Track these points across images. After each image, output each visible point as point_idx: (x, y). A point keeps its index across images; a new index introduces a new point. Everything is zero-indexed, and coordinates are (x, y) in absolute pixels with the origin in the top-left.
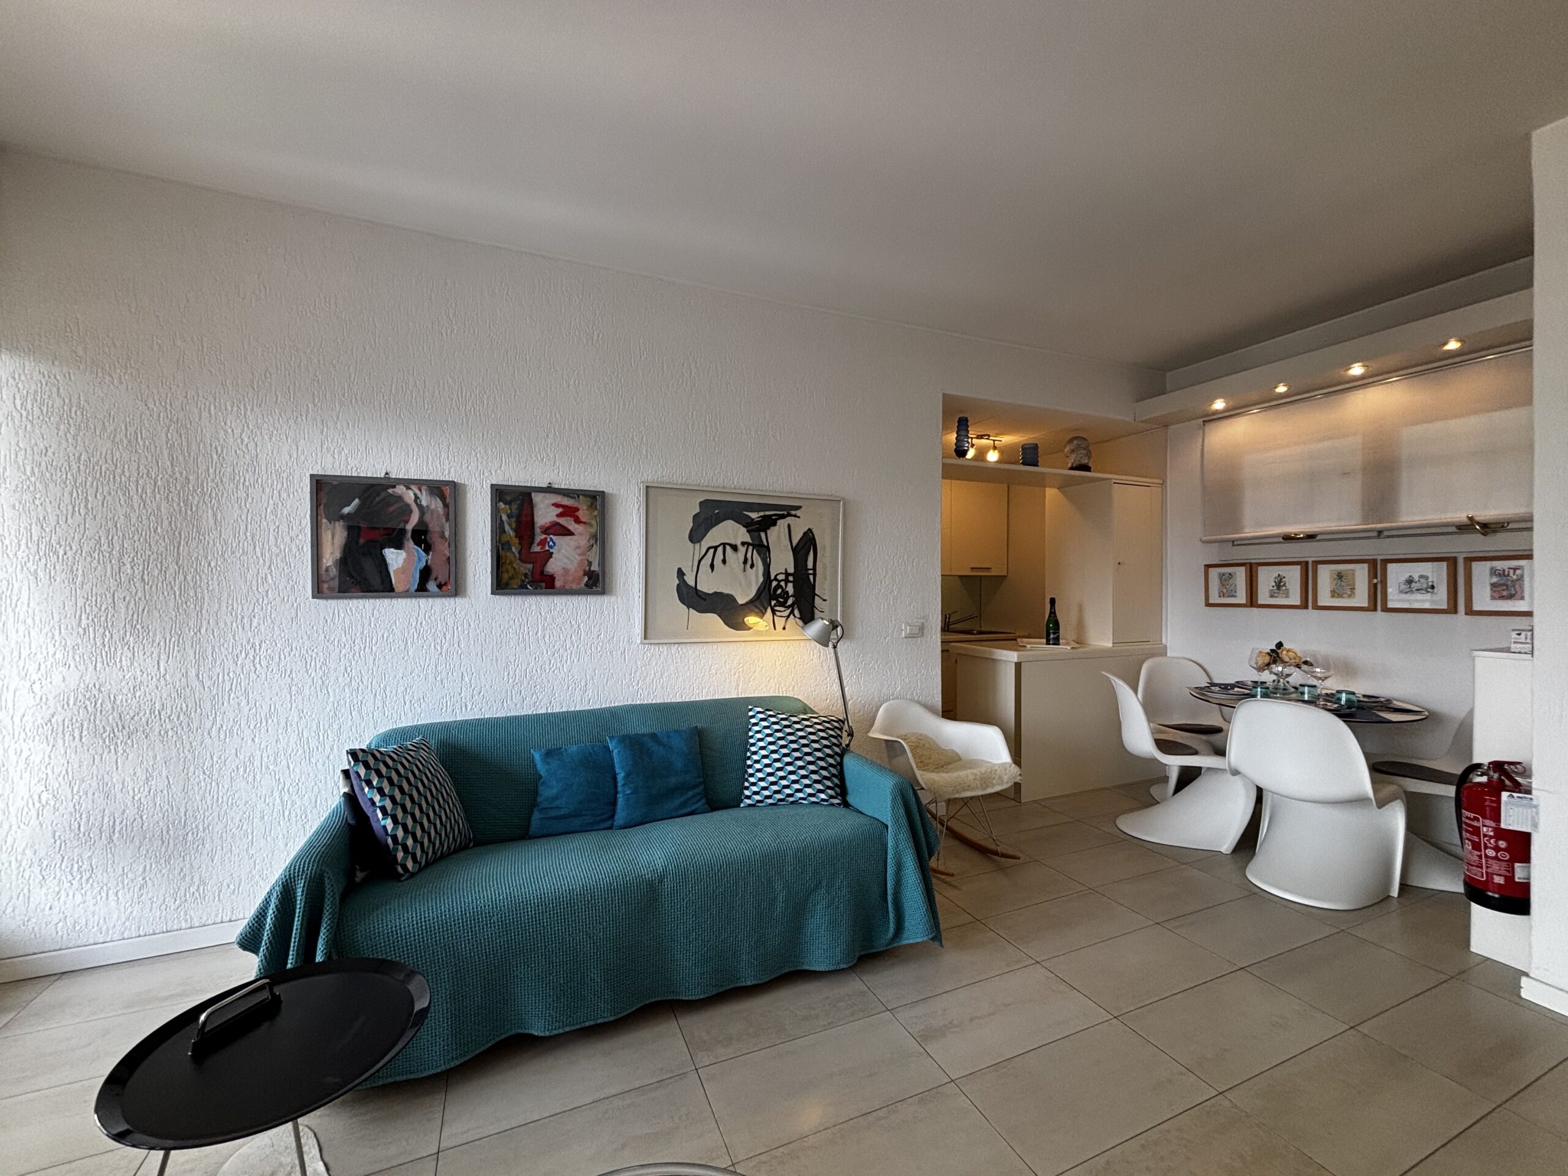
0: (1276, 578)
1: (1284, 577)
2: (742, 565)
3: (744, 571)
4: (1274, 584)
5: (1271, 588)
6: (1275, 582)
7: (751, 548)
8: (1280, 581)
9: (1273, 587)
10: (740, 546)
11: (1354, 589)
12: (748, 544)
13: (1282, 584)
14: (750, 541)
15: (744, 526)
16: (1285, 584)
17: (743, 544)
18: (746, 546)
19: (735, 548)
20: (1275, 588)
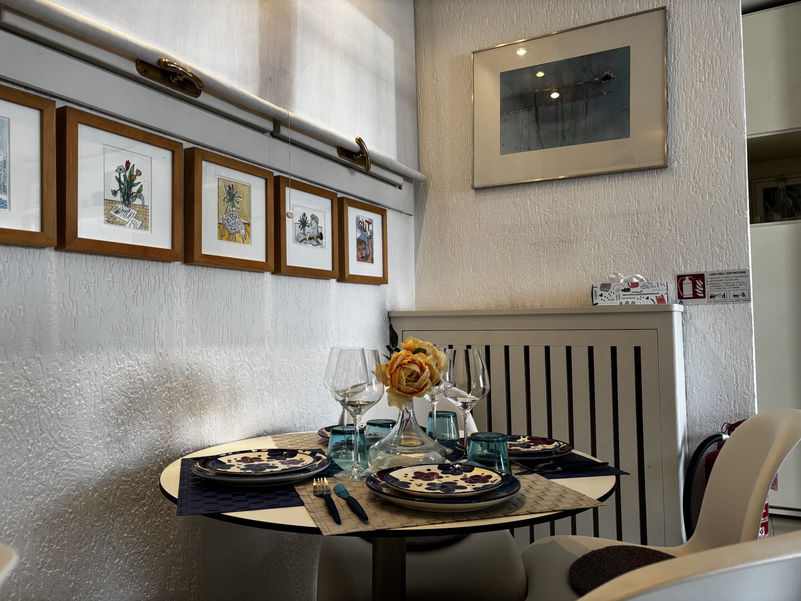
0: (120, 170)
1: (139, 173)
4: (116, 187)
5: (111, 197)
6: (119, 180)
8: (130, 182)
9: (115, 193)
11: (249, 224)
13: (135, 189)
16: (140, 191)
20: (119, 198)
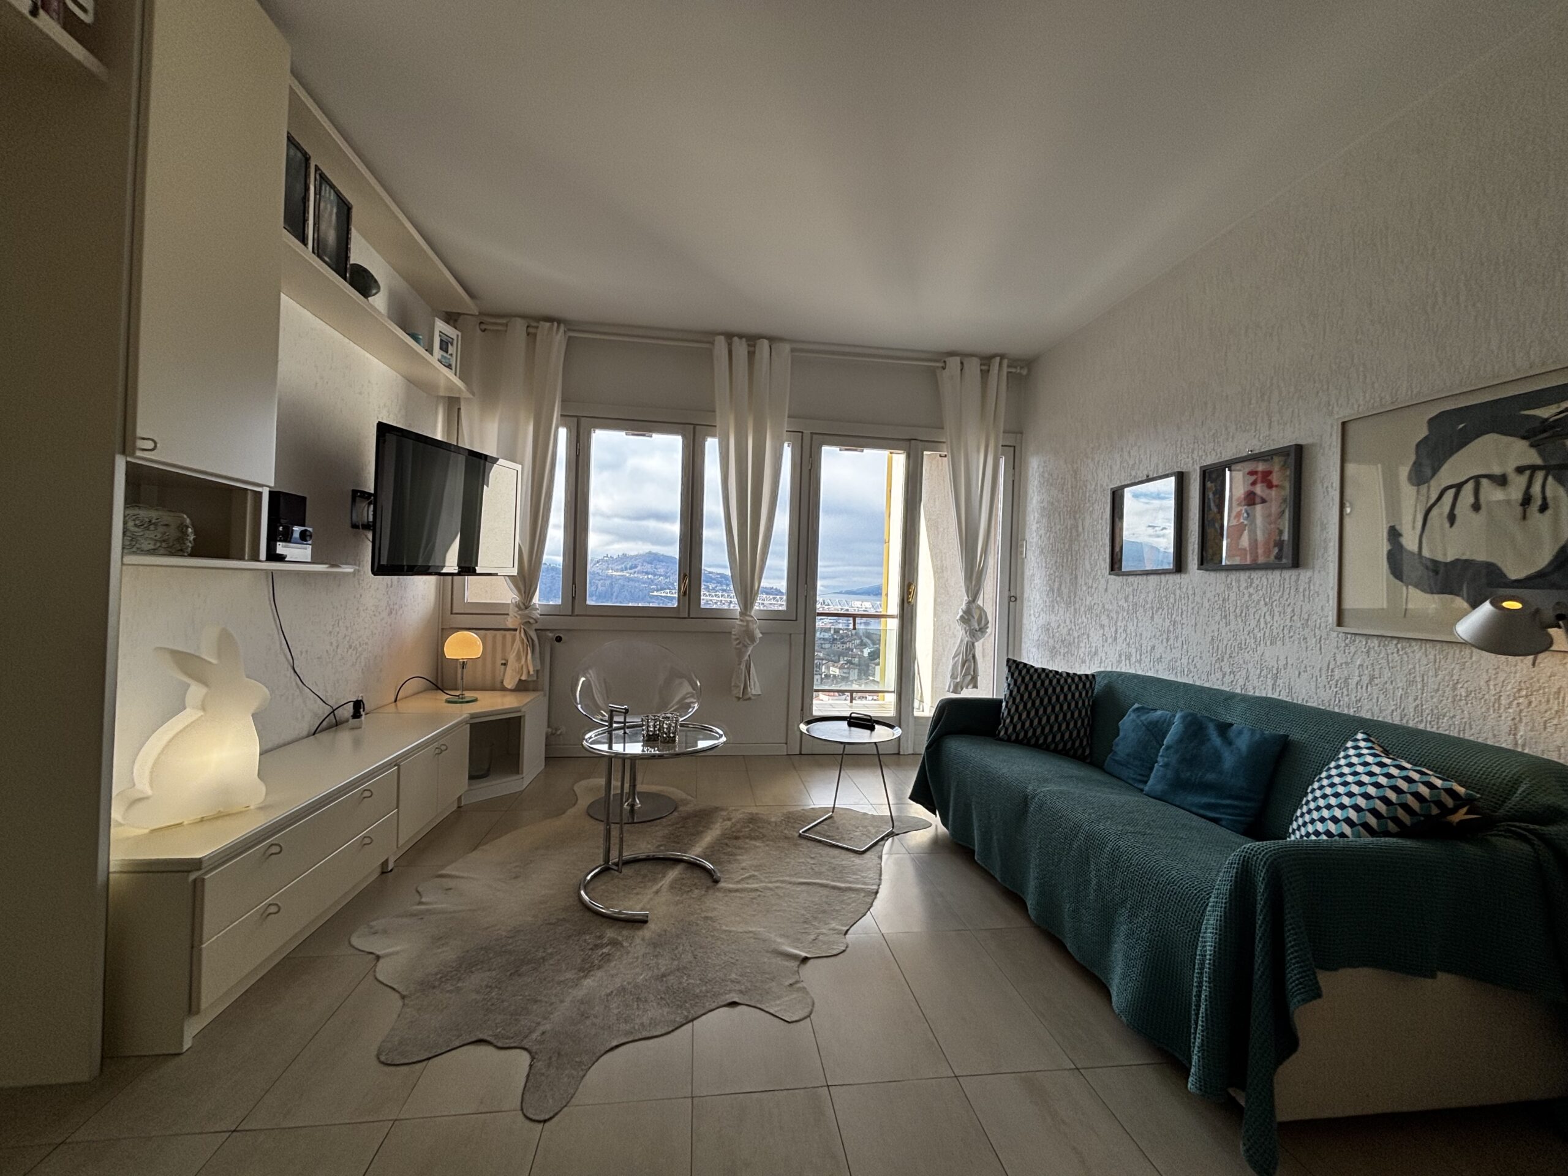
2: (1519, 509)
3: (1524, 518)
7: (1540, 476)
10: (1512, 476)
12: (1534, 468)
14: (1539, 461)
15: (1524, 438)
17: (1520, 470)
18: (1528, 473)
19: (1501, 481)
